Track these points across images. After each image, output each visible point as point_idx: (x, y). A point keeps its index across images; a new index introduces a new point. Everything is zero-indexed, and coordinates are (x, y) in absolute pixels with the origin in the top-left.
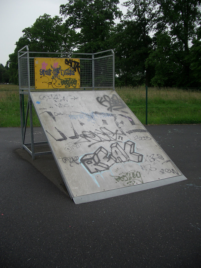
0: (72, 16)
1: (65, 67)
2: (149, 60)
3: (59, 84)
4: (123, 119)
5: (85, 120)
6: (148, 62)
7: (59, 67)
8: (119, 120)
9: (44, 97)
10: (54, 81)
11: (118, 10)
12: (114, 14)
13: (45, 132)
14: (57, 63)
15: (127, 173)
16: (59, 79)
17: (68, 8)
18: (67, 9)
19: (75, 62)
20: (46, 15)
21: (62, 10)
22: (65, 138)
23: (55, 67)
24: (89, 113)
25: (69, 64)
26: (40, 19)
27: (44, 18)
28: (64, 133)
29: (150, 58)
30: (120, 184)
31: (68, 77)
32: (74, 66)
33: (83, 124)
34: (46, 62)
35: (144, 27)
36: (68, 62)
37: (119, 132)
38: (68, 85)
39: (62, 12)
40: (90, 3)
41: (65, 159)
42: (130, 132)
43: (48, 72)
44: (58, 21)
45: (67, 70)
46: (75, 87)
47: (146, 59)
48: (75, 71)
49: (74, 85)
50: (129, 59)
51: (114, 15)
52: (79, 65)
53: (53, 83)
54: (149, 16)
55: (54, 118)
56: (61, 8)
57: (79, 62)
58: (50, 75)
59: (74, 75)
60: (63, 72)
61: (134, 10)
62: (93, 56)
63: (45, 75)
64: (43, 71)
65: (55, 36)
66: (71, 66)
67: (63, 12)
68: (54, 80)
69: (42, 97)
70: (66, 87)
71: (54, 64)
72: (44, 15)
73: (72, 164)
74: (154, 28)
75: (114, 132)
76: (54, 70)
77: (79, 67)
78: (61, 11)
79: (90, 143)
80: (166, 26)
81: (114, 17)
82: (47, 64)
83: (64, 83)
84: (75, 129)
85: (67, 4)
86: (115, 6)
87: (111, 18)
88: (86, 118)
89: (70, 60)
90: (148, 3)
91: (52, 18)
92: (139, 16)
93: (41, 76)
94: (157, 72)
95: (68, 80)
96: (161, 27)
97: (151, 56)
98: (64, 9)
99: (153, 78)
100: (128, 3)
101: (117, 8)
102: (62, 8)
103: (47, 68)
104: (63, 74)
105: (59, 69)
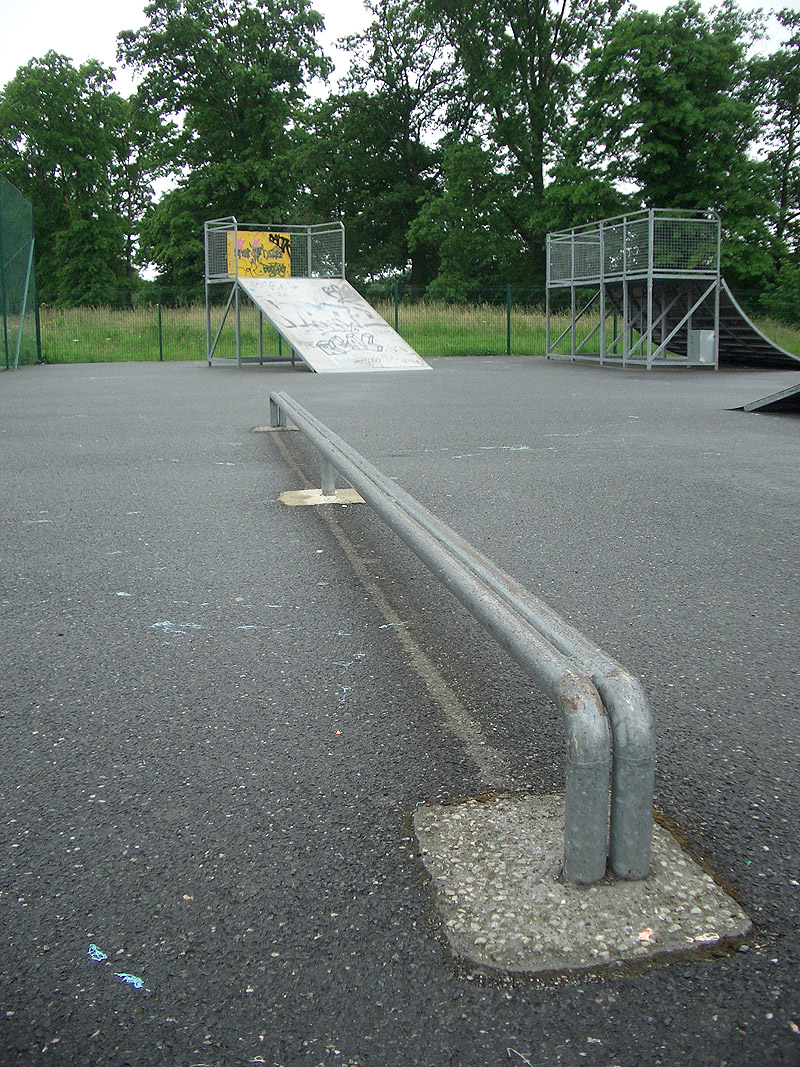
0: (158, 69)
1: (269, 246)
2: (421, 226)
3: (261, 271)
4: (359, 312)
5: (313, 310)
6: (417, 231)
8: (353, 312)
9: (257, 283)
10: (254, 267)
11: (318, 54)
12: (304, 68)
14: (258, 240)
15: (366, 359)
16: (261, 263)
17: (146, 41)
18: (142, 46)
19: (282, 238)
20: (56, 55)
21: (124, 48)
22: (295, 326)
23: (255, 246)
24: (317, 304)
25: (275, 242)
26: (33, 67)
27: (47, 68)
28: (292, 321)
29: (423, 219)
31: (273, 261)
32: (282, 245)
33: (311, 314)
35: (407, 117)
36: (274, 239)
37: (354, 324)
38: (272, 273)
39: (124, 54)
40: (220, 24)
42: (367, 326)
43: (246, 254)
44: (96, 80)
45: (272, 250)
47: (409, 223)
48: (284, 252)
49: (281, 274)
50: (356, 220)
51: (306, 71)
52: (289, 243)
53: (252, 270)
54: (423, 80)
55: (277, 307)
56: (122, 41)
57: (289, 238)
58: (248, 256)
59: (281, 258)
60: (266, 253)
61: (375, 60)
63: (242, 258)
64: (239, 251)
65: (88, 135)
66: (278, 244)
67: (129, 55)
68: (253, 265)
69: (254, 284)
71: (255, 241)
72: (47, 56)
73: (308, 347)
74: (437, 120)
75: (349, 324)
76: (255, 250)
77: (289, 246)
78: (122, 51)
79: (323, 332)
80: (477, 115)
81: (306, 76)
82: (245, 241)
83: (268, 269)
84: (303, 318)
85: (142, 30)
86: (310, 40)
87: (295, 78)
88: (314, 308)
89: (276, 236)
90: (419, 38)
91: (78, 69)
92: (390, 80)
93: (236, 258)
94: (444, 262)
95: (273, 265)
96: (460, 117)
97: (425, 213)
98: (132, 44)
99: (433, 283)
100: (353, 39)
101: (317, 47)
102: (126, 42)
103: (245, 246)
104: (266, 256)
105: (261, 248)
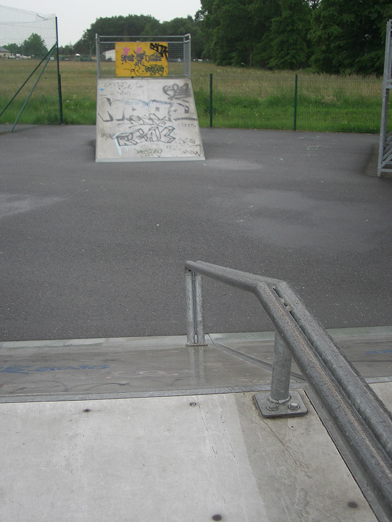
1: (150, 52)
3: (143, 71)
4: (179, 107)
5: (139, 106)
7: (143, 52)
8: (173, 109)
9: (110, 84)
10: (137, 68)
13: (97, 114)
14: (141, 48)
15: (150, 149)
16: (143, 65)
19: (162, 46)
22: (112, 119)
23: (138, 53)
24: (146, 100)
25: (155, 49)
28: (113, 116)
30: (139, 155)
31: (154, 63)
32: (161, 51)
33: (135, 110)
34: (128, 47)
36: (154, 47)
37: (166, 118)
38: (153, 72)
41: (104, 135)
42: (177, 119)
43: (131, 58)
45: (152, 55)
46: (161, 75)
48: (162, 56)
49: (160, 73)
52: (167, 50)
53: (136, 70)
55: (110, 104)
57: (167, 46)
58: (133, 61)
59: (161, 60)
60: (147, 58)
62: (184, 39)
63: (128, 61)
64: (125, 57)
66: (157, 51)
68: (137, 66)
70: (151, 74)
71: (138, 48)
73: (107, 139)
75: (161, 118)
76: (138, 56)
77: (167, 51)
79: (132, 125)
82: (129, 49)
83: (149, 70)
84: (125, 113)
88: (141, 105)
89: (156, 44)
93: (122, 62)
95: (154, 66)
103: (130, 53)
104: (148, 60)
105: (144, 54)
